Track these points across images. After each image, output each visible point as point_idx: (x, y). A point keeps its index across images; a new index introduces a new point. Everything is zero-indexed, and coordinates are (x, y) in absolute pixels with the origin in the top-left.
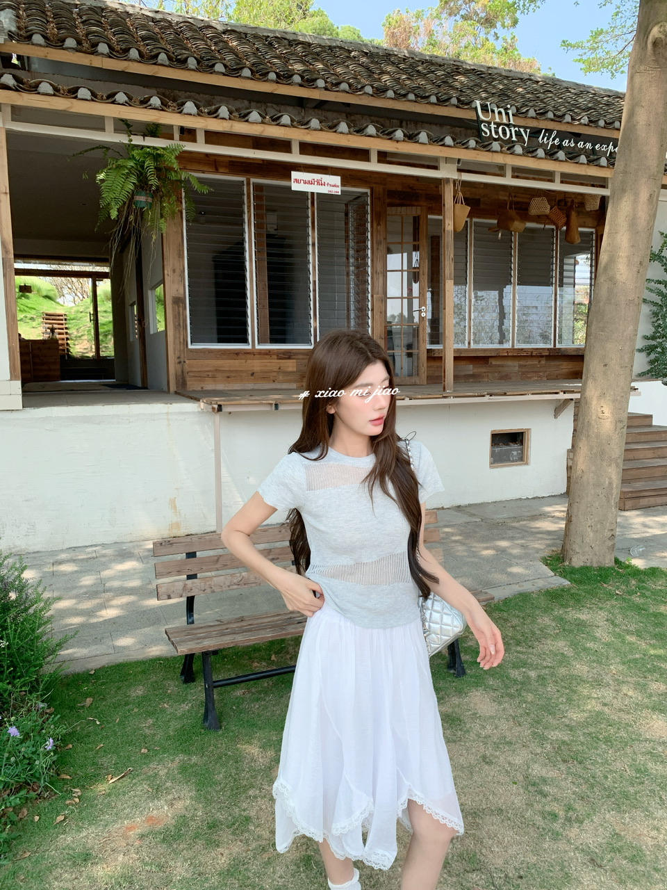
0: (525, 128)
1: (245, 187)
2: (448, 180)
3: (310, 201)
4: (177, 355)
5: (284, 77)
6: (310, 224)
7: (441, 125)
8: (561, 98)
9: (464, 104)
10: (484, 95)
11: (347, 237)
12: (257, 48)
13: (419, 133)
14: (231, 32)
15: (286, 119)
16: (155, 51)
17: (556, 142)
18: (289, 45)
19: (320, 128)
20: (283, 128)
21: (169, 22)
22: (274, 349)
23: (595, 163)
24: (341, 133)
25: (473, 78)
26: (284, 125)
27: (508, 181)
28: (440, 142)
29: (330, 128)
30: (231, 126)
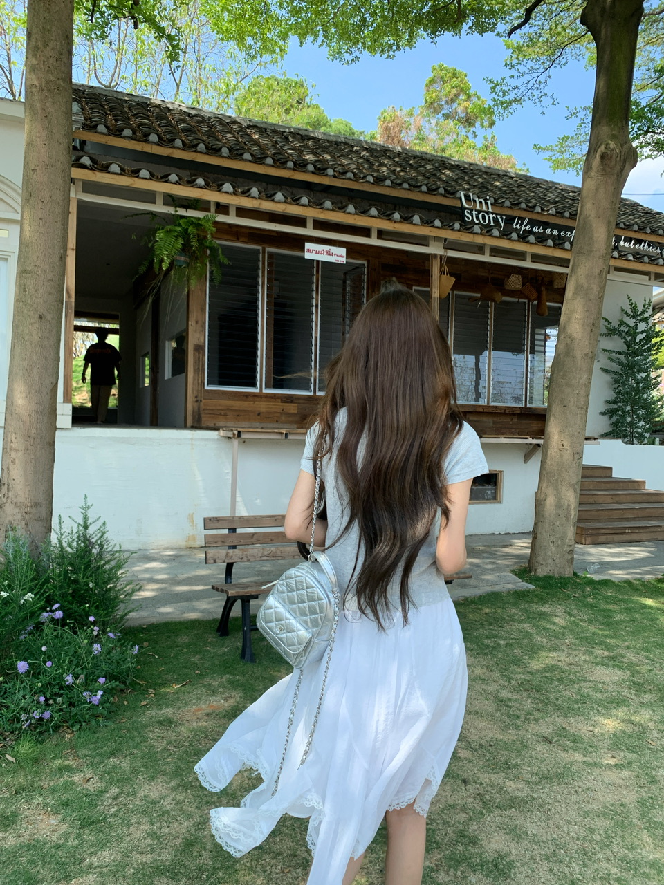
0: (502, 216)
1: (261, 255)
2: (435, 256)
3: (315, 269)
4: (196, 395)
5: (301, 166)
6: (315, 289)
7: (429, 210)
8: (533, 192)
9: (451, 194)
10: (466, 186)
11: (344, 303)
12: (276, 141)
13: (413, 216)
14: (254, 127)
16: (195, 142)
17: (527, 228)
18: (302, 139)
21: (203, 117)
22: (278, 394)
23: (561, 246)
24: (350, 213)
25: (458, 172)
26: (303, 205)
27: (487, 258)
28: (430, 224)
29: (340, 209)
30: (260, 204)
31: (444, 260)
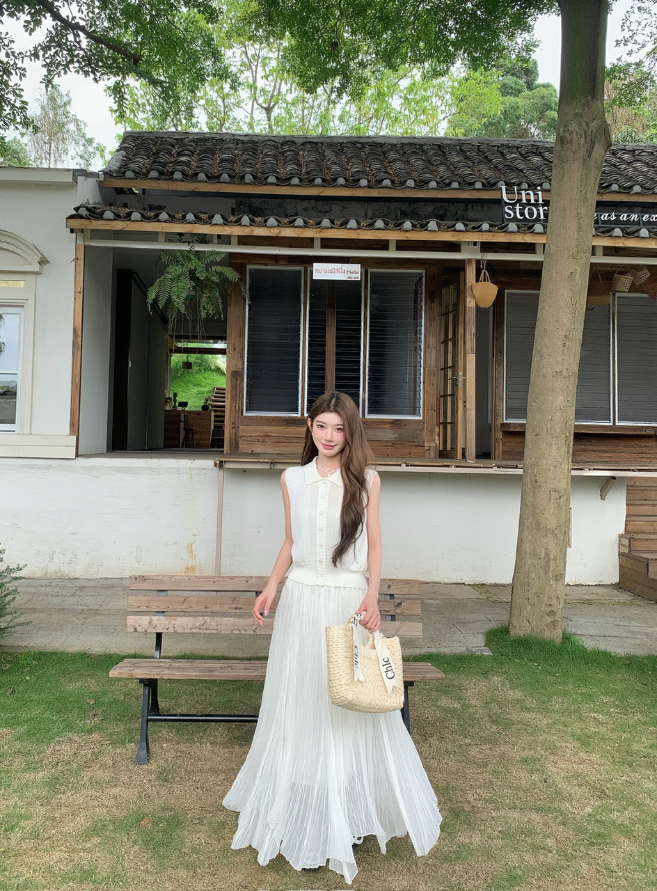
1: (302, 276)
2: (470, 260)
4: (233, 421)
5: (330, 182)
13: (428, 223)
15: (299, 222)
19: (330, 226)
20: (297, 229)
24: (351, 229)
26: (298, 227)
27: (538, 257)
28: (451, 228)
29: (342, 225)
30: (252, 231)
31: (483, 265)
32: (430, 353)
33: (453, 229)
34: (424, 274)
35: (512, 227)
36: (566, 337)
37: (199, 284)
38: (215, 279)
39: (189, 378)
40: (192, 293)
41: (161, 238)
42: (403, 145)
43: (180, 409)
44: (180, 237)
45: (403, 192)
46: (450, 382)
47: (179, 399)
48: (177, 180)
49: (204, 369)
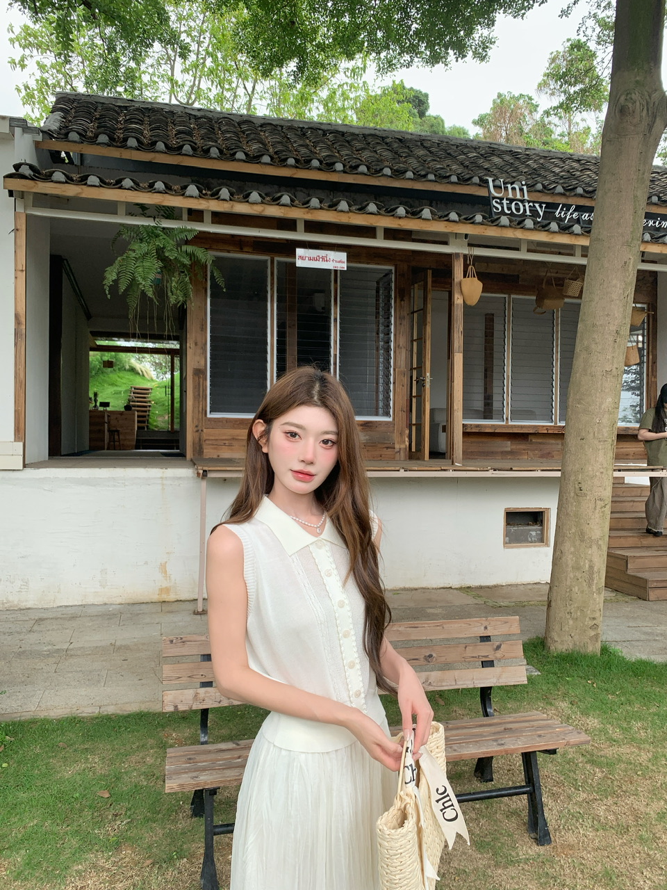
0: (541, 204)
1: (269, 266)
2: (457, 255)
4: (196, 424)
6: (333, 299)
11: (378, 313)
13: (422, 210)
14: (267, 125)
15: (286, 199)
16: (181, 143)
17: (574, 216)
19: (319, 207)
20: (283, 207)
21: (210, 118)
24: (342, 211)
26: (283, 205)
27: (523, 255)
28: (445, 218)
29: (330, 206)
30: (232, 207)
31: (470, 260)
32: (400, 353)
33: (446, 218)
34: (393, 271)
35: (504, 220)
36: (617, 332)
37: (168, 266)
38: (186, 261)
39: (105, 378)
40: (159, 277)
41: (121, 210)
42: (364, 136)
43: (101, 409)
44: (143, 210)
45: (379, 181)
46: (414, 383)
47: (100, 400)
48: (131, 148)
49: (119, 369)
